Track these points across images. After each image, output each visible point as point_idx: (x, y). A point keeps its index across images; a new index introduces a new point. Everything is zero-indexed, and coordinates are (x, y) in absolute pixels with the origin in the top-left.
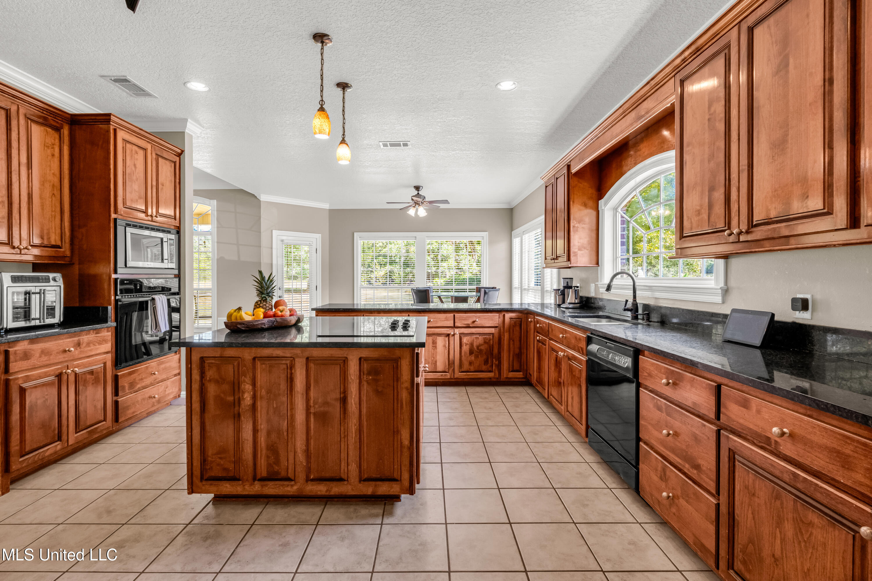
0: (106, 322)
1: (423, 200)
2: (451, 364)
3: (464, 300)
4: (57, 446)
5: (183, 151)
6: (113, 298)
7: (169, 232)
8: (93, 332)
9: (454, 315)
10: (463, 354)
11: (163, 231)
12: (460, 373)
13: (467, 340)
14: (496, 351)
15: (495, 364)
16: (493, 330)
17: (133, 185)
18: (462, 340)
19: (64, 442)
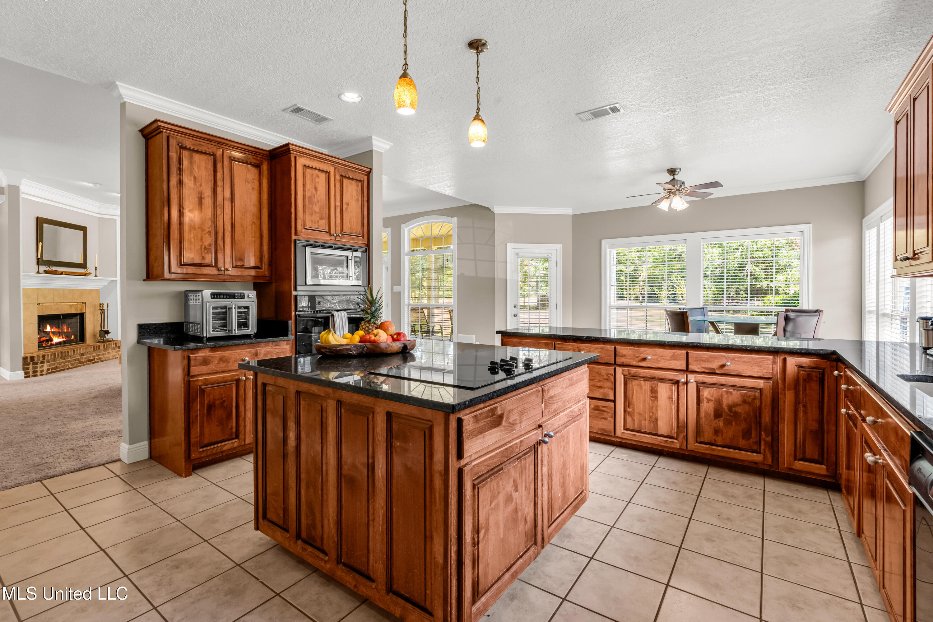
0: (287, 335)
1: (681, 186)
2: (681, 427)
3: (753, 329)
4: (235, 443)
5: (371, 169)
6: (293, 313)
7: (356, 250)
8: (273, 344)
9: (687, 353)
10: (702, 414)
11: (349, 249)
12: (696, 444)
13: (709, 393)
14: (766, 418)
15: (765, 441)
16: (760, 383)
17: (314, 207)
18: (701, 393)
19: (241, 440)
